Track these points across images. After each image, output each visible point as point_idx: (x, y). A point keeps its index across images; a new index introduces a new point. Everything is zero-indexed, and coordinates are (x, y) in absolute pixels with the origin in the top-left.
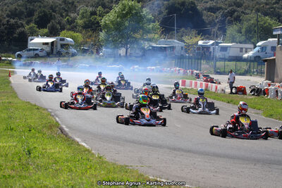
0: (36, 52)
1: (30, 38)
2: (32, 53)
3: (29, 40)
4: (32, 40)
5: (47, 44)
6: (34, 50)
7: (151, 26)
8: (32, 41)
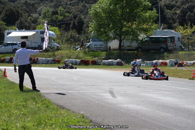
0: (15, 47)
1: (7, 31)
2: (10, 48)
3: (6, 34)
4: (9, 33)
5: (26, 37)
6: (12, 44)
7: (147, 14)
8: (10, 35)
